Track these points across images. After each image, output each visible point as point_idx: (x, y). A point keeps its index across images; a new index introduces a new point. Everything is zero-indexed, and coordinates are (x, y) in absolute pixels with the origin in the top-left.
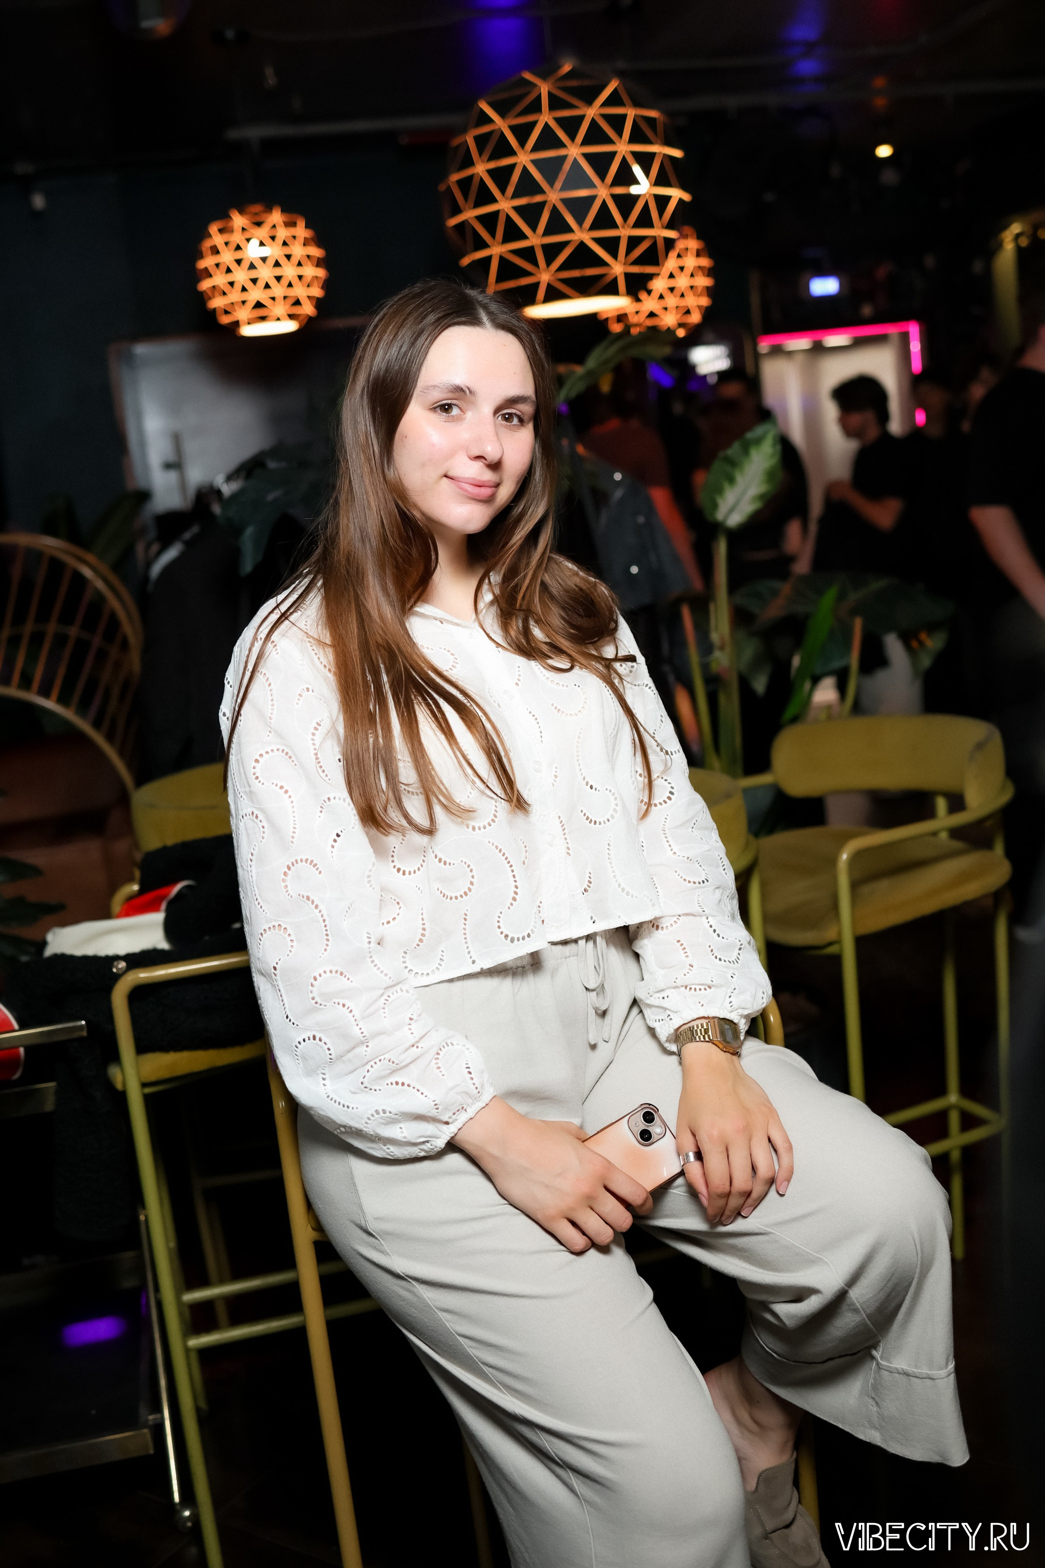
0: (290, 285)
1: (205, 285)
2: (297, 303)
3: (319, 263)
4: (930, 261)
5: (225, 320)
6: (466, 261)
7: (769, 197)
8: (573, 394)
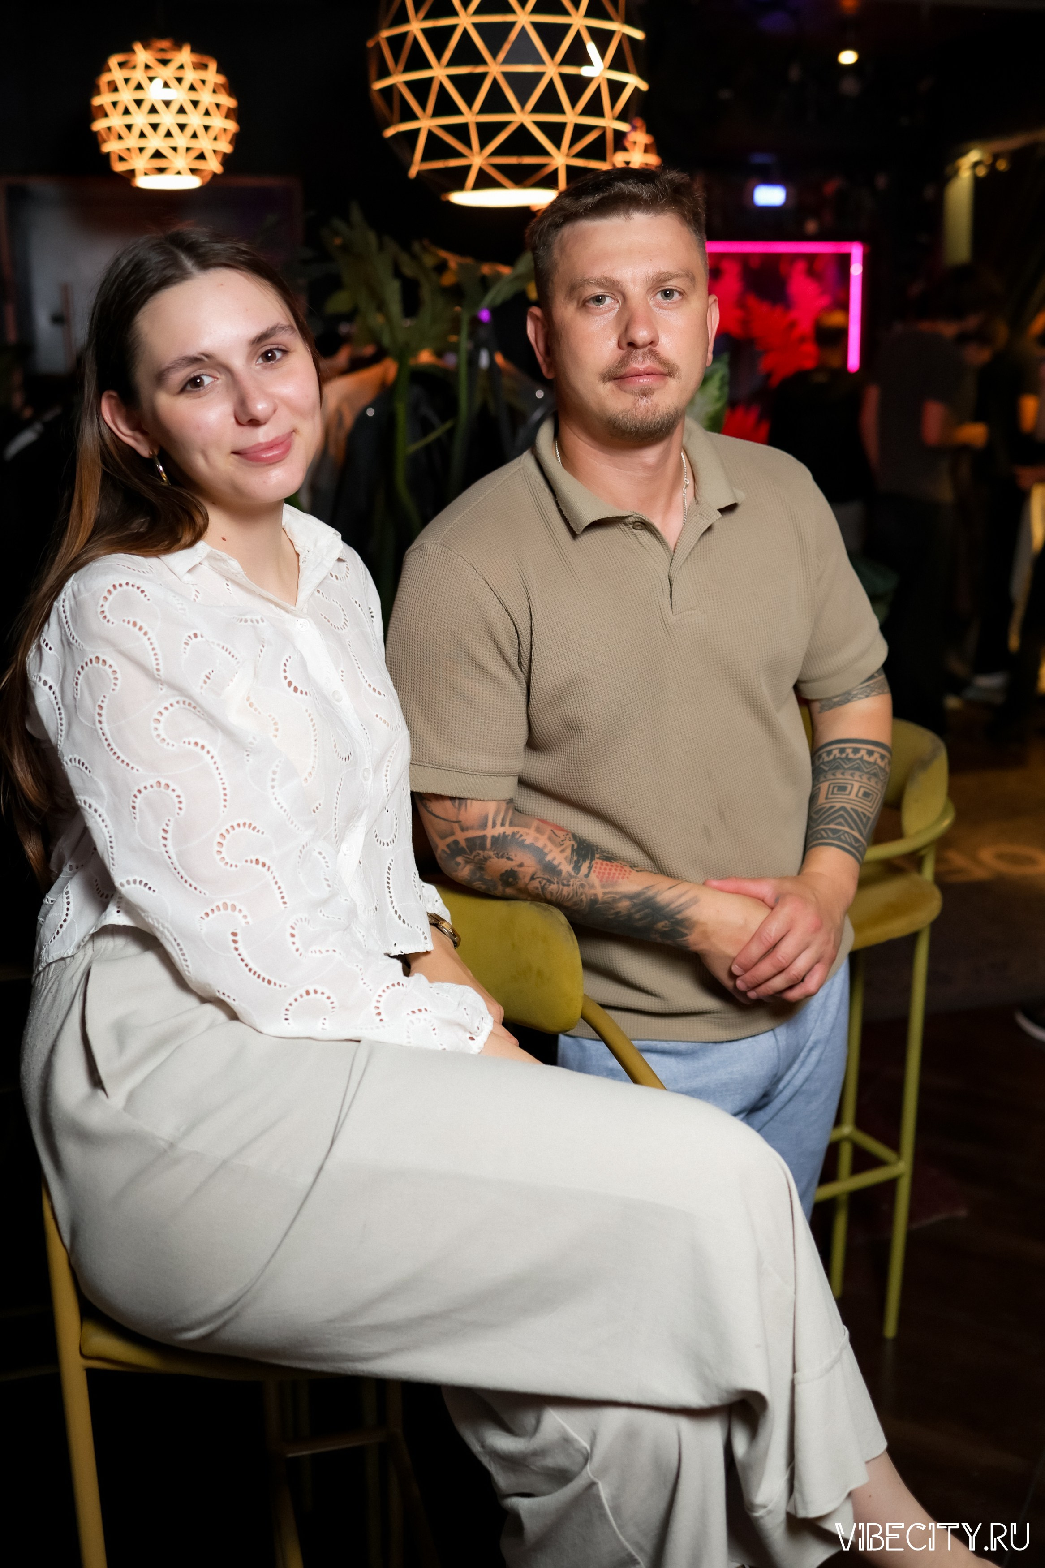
0: (195, 136)
1: (99, 125)
2: (201, 157)
3: (229, 114)
4: (881, 181)
5: (119, 167)
6: (389, 132)
7: (725, 94)
8: (499, 301)
